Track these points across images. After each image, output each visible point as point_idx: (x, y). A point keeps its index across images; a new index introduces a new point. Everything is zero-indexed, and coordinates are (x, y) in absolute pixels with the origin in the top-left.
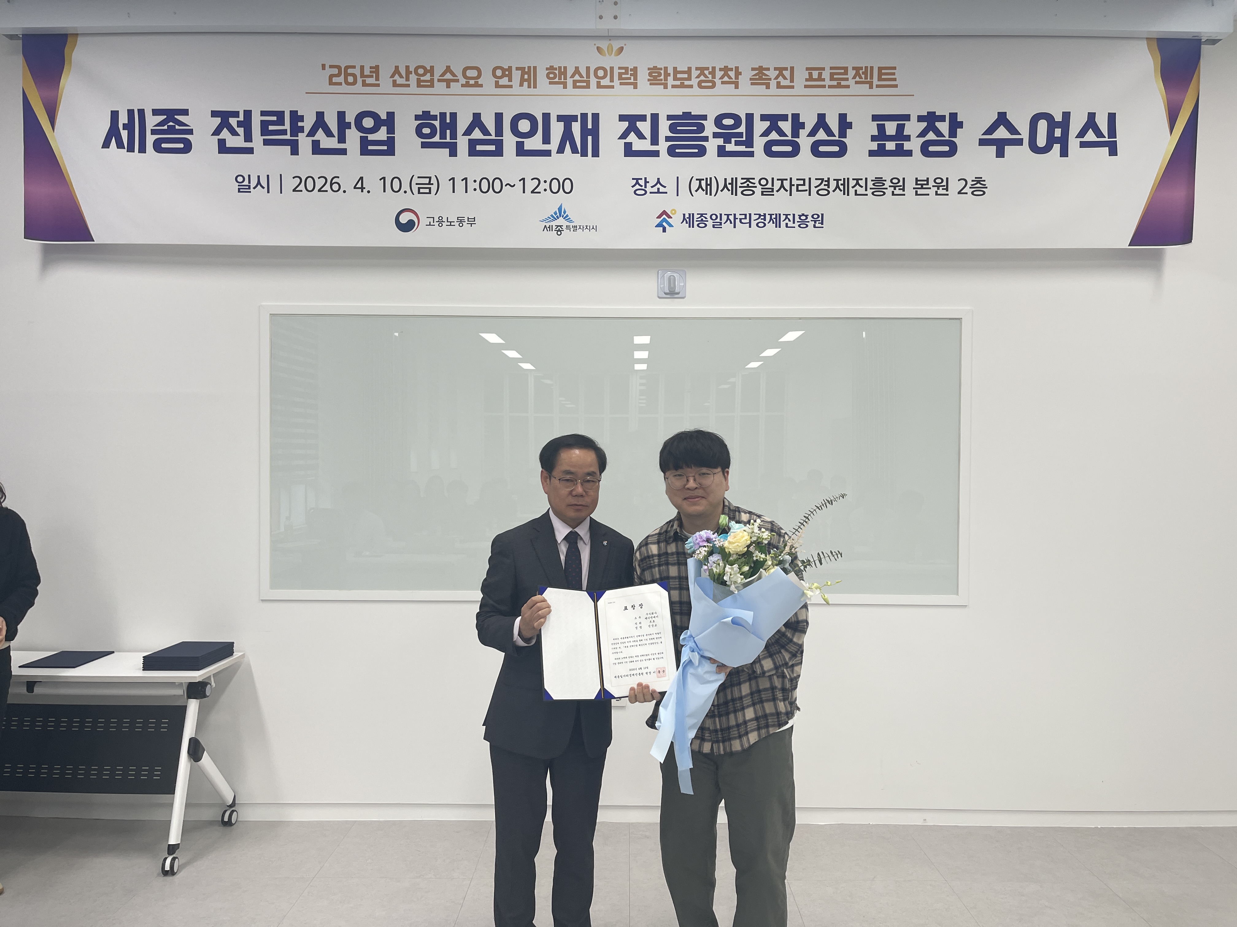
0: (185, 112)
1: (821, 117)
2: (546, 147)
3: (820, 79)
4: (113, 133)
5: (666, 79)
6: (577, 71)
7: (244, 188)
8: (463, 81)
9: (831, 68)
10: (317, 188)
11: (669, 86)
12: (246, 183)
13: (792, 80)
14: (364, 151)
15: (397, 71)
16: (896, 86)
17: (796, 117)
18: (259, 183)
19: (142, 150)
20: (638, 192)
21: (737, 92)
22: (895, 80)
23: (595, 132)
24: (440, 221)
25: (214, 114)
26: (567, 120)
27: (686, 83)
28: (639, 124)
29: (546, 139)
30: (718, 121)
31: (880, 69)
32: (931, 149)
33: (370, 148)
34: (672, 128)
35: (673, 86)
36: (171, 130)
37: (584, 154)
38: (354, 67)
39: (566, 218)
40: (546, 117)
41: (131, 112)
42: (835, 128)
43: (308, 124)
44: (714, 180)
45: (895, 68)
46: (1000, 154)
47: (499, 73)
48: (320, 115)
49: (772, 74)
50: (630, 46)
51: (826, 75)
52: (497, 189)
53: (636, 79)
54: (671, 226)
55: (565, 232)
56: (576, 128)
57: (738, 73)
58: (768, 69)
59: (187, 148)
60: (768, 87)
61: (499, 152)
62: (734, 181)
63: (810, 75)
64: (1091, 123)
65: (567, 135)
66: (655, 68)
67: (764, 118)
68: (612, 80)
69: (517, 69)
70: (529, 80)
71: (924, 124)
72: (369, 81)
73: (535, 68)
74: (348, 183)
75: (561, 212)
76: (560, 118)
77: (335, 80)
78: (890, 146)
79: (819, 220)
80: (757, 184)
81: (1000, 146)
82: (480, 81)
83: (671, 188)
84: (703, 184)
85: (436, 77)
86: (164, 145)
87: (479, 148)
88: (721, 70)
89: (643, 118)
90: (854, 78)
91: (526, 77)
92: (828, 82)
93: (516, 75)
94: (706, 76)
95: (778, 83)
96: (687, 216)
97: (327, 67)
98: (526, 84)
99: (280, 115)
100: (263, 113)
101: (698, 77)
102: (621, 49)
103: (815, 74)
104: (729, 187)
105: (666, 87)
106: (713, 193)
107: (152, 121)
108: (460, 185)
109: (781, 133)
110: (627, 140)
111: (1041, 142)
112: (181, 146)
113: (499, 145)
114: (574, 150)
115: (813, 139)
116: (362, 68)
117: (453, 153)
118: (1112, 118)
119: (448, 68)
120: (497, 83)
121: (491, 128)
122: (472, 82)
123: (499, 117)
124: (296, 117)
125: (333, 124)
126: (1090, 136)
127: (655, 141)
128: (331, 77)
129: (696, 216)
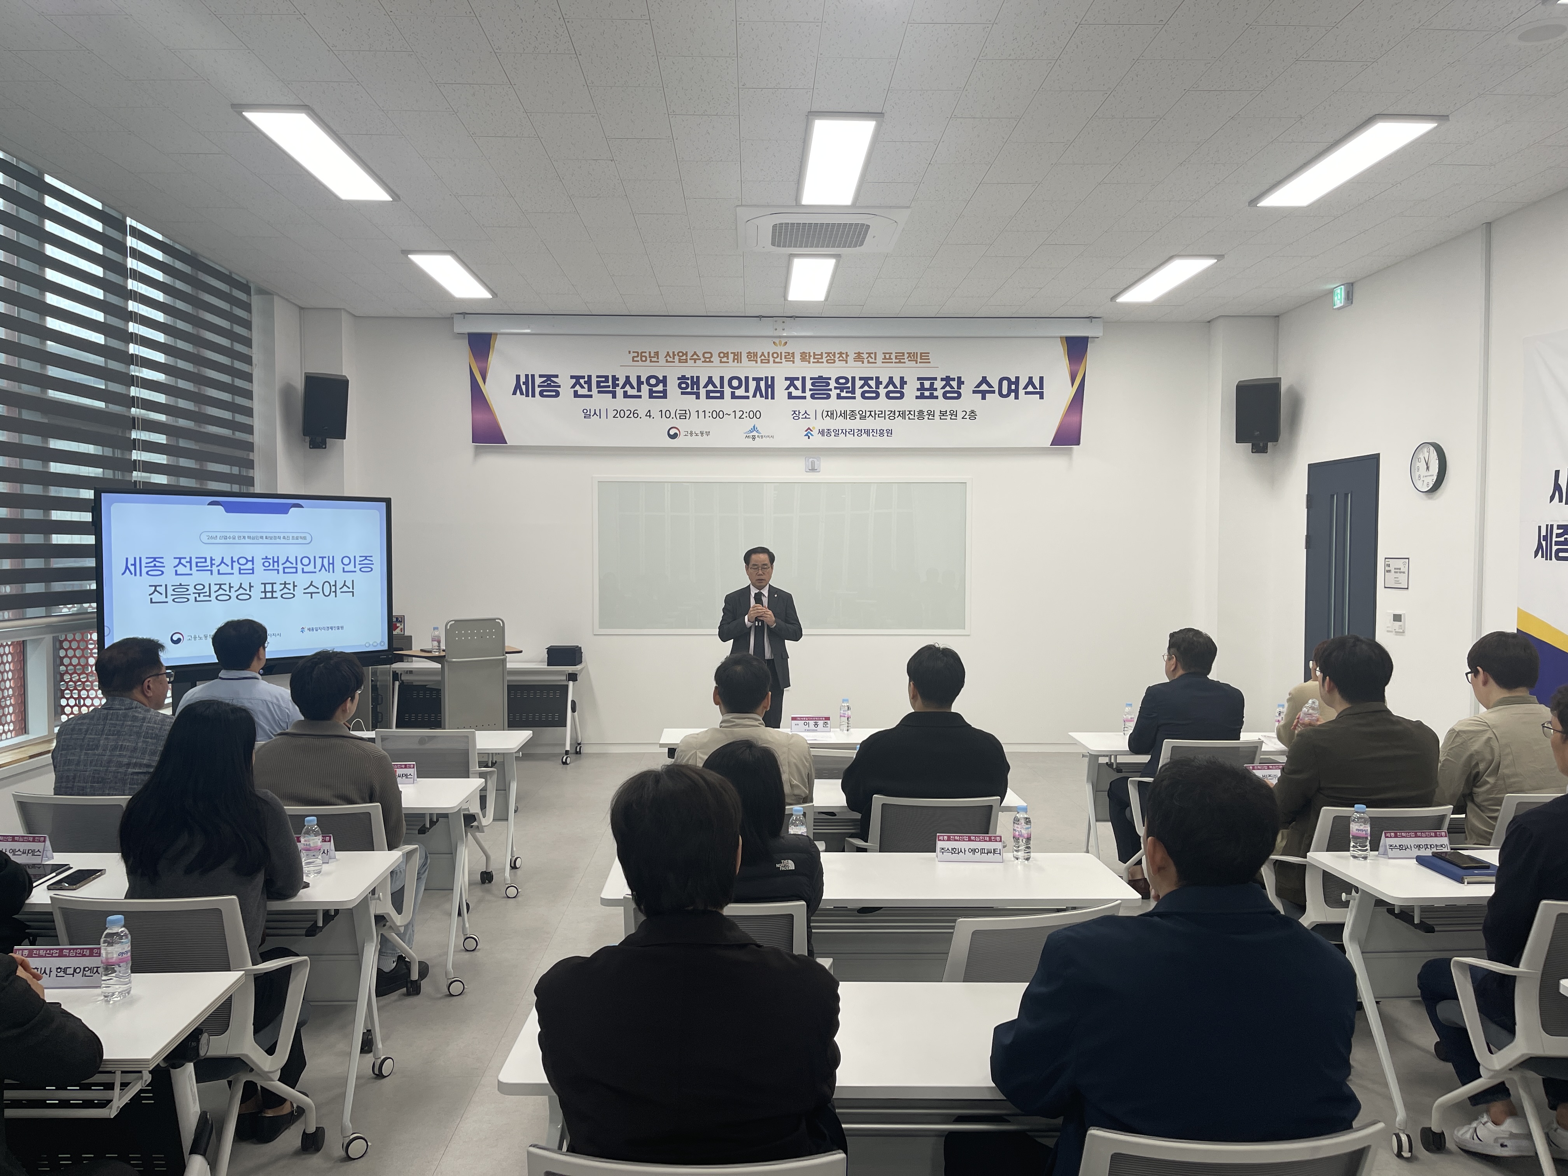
0: (557, 376)
1: (891, 378)
2: (747, 394)
3: (890, 358)
4: (518, 386)
5: (809, 359)
6: (763, 354)
7: (587, 416)
8: (703, 359)
9: (896, 353)
10: (626, 416)
11: (811, 362)
12: (588, 413)
13: (875, 359)
14: (651, 397)
15: (668, 354)
16: (930, 362)
17: (877, 378)
18: (595, 413)
19: (533, 396)
20: (795, 418)
21: (846, 365)
22: (929, 359)
23: (772, 386)
24: (691, 433)
25: (572, 377)
26: (758, 380)
27: (820, 360)
28: (795, 382)
29: (747, 390)
30: (837, 381)
31: (921, 353)
32: (948, 395)
33: (654, 395)
34: (813, 384)
35: (813, 362)
36: (549, 385)
37: (767, 398)
38: (646, 352)
39: (757, 432)
40: (747, 378)
41: (527, 376)
42: (898, 385)
43: (621, 382)
44: (835, 412)
45: (929, 353)
46: (984, 398)
47: (722, 355)
48: (628, 378)
49: (865, 356)
50: (790, 341)
51: (893, 356)
52: (721, 416)
53: (794, 358)
54: (812, 435)
55: (757, 439)
56: (762, 384)
57: (847, 356)
58: (863, 353)
59: (557, 395)
60: (863, 363)
61: (722, 397)
62: (845, 412)
63: (885, 356)
64: (1030, 381)
65: (758, 388)
66: (804, 352)
67: (861, 379)
68: (781, 359)
69: (731, 353)
70: (737, 359)
71: (945, 382)
72: (653, 359)
73: (741, 352)
74: (642, 413)
75: (754, 429)
76: (754, 379)
77: (635, 359)
78: (927, 393)
79: (890, 432)
80: (857, 414)
81: (984, 394)
82: (712, 360)
83: (812, 416)
84: (829, 413)
85: (689, 358)
86: (545, 393)
87: (711, 395)
88: (838, 354)
89: (797, 379)
90: (908, 358)
91: (736, 357)
92: (894, 360)
93: (731, 356)
94: (830, 357)
95: (868, 360)
96: (821, 430)
97: (631, 352)
98: (736, 361)
99: (607, 377)
100: (598, 377)
101: (826, 357)
102: (786, 342)
103: (887, 356)
104: (843, 415)
105: (809, 363)
106: (835, 418)
107: (538, 381)
108: (701, 414)
109: (870, 387)
110: (790, 390)
111: (1005, 392)
112: (554, 394)
113: (722, 393)
114: (761, 396)
115: (887, 390)
116: (650, 352)
117: (698, 398)
118: (1041, 379)
119: (695, 352)
120: (721, 360)
121: (718, 385)
122: (708, 360)
123: (722, 378)
124: (615, 379)
125: (634, 383)
126: (1030, 389)
127: (804, 391)
128: (633, 357)
129: (825, 431)
